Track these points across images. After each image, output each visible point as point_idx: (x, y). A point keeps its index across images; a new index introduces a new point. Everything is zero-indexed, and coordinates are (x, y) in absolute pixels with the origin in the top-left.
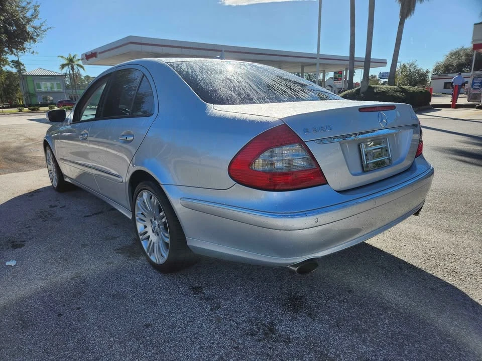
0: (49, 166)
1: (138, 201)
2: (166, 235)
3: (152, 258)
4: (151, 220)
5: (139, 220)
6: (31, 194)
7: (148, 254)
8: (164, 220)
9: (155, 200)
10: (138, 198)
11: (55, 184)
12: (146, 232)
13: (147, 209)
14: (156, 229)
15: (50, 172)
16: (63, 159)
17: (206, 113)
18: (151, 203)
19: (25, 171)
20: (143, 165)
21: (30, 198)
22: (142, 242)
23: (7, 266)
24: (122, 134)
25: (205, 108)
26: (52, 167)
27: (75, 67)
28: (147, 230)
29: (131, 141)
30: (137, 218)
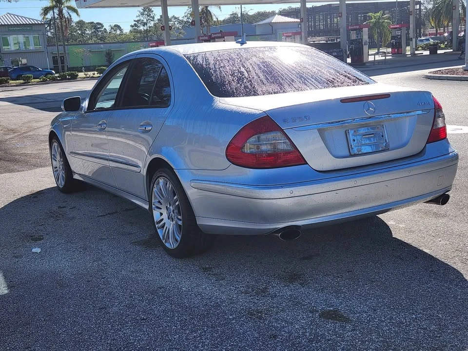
0: (54, 162)
1: (154, 189)
2: (179, 217)
3: (167, 245)
4: (167, 207)
5: (156, 209)
6: (34, 195)
7: (164, 241)
8: (177, 203)
9: (170, 186)
10: (155, 186)
11: (62, 183)
12: (162, 219)
13: (162, 195)
14: (171, 216)
15: (55, 170)
16: (74, 153)
17: (212, 106)
18: (166, 189)
19: (18, 171)
20: (160, 152)
21: (35, 200)
22: (158, 230)
23: (33, 253)
24: (142, 124)
25: (212, 100)
26: (58, 163)
27: (65, 11)
28: (162, 217)
29: (150, 130)
30: (153, 206)
